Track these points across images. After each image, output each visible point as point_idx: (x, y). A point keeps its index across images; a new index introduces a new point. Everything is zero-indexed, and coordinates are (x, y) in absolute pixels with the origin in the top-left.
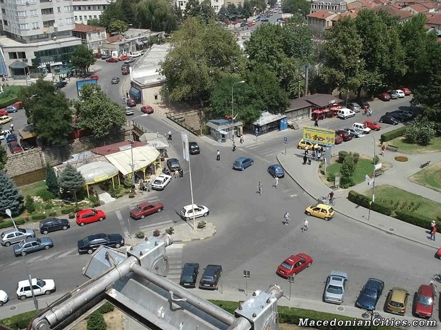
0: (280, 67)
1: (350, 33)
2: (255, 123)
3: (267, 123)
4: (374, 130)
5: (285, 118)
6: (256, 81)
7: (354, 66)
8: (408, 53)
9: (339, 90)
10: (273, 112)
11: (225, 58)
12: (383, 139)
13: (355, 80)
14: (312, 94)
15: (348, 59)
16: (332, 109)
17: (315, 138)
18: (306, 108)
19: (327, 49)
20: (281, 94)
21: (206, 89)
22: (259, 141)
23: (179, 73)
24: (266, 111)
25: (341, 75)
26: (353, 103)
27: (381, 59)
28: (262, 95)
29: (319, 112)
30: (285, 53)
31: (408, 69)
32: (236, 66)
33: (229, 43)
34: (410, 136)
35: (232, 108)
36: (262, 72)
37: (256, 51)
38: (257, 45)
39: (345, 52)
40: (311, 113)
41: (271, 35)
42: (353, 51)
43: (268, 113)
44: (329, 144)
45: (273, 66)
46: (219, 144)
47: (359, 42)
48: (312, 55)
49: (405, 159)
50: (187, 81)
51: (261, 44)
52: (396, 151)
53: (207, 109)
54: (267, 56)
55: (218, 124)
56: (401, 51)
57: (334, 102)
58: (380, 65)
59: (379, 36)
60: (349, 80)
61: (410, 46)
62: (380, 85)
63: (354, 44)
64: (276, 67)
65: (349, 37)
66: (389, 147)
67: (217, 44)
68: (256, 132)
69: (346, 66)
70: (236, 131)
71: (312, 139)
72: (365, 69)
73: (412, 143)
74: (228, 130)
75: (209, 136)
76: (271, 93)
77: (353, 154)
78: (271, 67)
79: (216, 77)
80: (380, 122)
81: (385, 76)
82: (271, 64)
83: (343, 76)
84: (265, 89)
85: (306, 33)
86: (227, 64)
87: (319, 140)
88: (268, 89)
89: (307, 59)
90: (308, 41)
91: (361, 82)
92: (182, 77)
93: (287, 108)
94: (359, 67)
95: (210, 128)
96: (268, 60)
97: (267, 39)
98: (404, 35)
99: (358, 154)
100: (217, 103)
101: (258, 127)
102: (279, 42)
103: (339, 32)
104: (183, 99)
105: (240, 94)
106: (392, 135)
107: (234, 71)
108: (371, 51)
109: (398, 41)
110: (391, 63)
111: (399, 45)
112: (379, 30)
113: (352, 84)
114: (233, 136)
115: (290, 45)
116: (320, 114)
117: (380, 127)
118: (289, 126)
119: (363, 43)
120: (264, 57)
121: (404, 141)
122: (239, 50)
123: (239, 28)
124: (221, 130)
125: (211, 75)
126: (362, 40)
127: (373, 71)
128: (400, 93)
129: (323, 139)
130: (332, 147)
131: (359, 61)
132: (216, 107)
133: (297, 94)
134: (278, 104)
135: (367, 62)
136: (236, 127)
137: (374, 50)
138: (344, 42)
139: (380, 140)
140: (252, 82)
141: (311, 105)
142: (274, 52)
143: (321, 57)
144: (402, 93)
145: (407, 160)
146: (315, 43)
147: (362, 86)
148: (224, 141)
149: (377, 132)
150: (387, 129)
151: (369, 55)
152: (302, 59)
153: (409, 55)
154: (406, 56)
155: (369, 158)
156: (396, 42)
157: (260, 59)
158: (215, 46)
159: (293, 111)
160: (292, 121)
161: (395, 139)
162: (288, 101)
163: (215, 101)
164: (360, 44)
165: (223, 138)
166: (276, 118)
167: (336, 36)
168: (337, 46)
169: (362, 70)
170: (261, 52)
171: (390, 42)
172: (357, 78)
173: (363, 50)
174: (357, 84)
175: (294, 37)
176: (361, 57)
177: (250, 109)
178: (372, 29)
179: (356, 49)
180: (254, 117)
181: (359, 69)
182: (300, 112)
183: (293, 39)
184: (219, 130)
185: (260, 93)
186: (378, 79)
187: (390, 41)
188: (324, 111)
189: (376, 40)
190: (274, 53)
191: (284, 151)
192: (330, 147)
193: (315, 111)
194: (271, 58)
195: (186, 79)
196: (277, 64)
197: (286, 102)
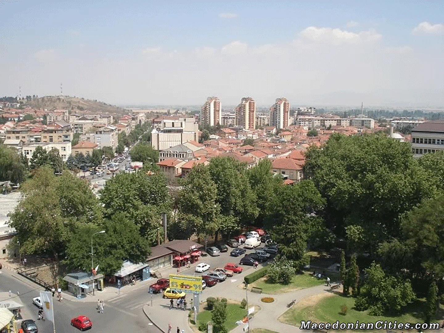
0: (138, 214)
1: (205, 179)
2: (117, 275)
3: (128, 274)
4: (236, 273)
5: (147, 267)
6: (115, 231)
7: (211, 211)
8: (259, 196)
9: (198, 235)
10: (135, 262)
11: (80, 207)
12: (247, 281)
13: (212, 225)
14: (170, 240)
15: (205, 204)
16: (193, 254)
17: (182, 285)
18: (167, 255)
19: (184, 196)
20: (141, 242)
21: (61, 241)
22: (121, 293)
23: (30, 224)
24: (127, 261)
25: (199, 221)
26: (212, 248)
27: (235, 203)
28: (122, 244)
29: (181, 259)
30: (142, 201)
31: (259, 211)
32: (92, 215)
33: (85, 193)
34: (272, 276)
35: (91, 260)
36: (121, 220)
37: (112, 199)
38: (113, 193)
39: (201, 198)
40: (172, 260)
41: (127, 183)
42: (209, 197)
43: (129, 263)
44: (196, 291)
45: (130, 213)
46: (79, 299)
47: (213, 187)
48: (168, 201)
49: (271, 300)
50: (40, 233)
51: (117, 193)
52: (261, 292)
53: (63, 262)
54: (124, 204)
55: (77, 278)
56: (252, 195)
57: (195, 247)
58: (234, 210)
59: (231, 181)
60: (207, 225)
61: (259, 189)
62: (235, 228)
63: (209, 190)
64: (133, 214)
65: (204, 184)
66: (253, 289)
67: (72, 193)
68: (118, 284)
69: (203, 211)
70: (96, 284)
71: (179, 287)
72: (220, 213)
73: (274, 283)
74: (88, 283)
75: (66, 291)
76: (132, 242)
77: (221, 299)
78: (128, 215)
79: (72, 227)
80: (240, 264)
81: (239, 219)
82: (128, 212)
83: (201, 222)
84: (125, 238)
85: (161, 180)
86: (83, 213)
87: (186, 288)
88: (128, 237)
89: (164, 205)
90: (163, 189)
91: (218, 226)
92: (35, 229)
93: (148, 257)
94: (215, 212)
95: (68, 282)
96: (125, 208)
97: (123, 188)
98: (253, 179)
99: (226, 299)
100: (75, 255)
101: (120, 278)
102: (135, 190)
103: (194, 178)
104: (36, 252)
105: (100, 245)
106: (254, 277)
107: (90, 220)
108: (225, 196)
109: (249, 185)
110: (244, 206)
111: (250, 189)
112: (231, 176)
113: (210, 229)
114: (94, 290)
115: (145, 193)
116: (182, 261)
117: (242, 270)
118: (151, 275)
119: (217, 188)
120: (120, 206)
121: (266, 282)
122: (95, 199)
123: (89, 176)
124: (79, 284)
125: (66, 225)
126: (215, 186)
127: (228, 215)
128: (254, 234)
129: (190, 287)
130: (200, 295)
131: (215, 206)
132: (74, 260)
133: (157, 242)
134: (139, 253)
135: (222, 206)
136: (96, 280)
137: (228, 195)
138: (200, 188)
139: (244, 283)
140: (111, 232)
141: (172, 252)
142: (131, 200)
143: (176, 203)
144: (256, 234)
145: (273, 301)
146: (170, 190)
147: (219, 229)
148: (83, 296)
149: (239, 274)
150: (249, 271)
151: (223, 200)
152: (159, 206)
153: (260, 198)
154: (257, 199)
155: (236, 303)
156: (247, 186)
157: (116, 207)
158: (70, 196)
159: (154, 259)
160: (155, 269)
161: (257, 281)
162: (149, 249)
163: (73, 254)
164: (215, 189)
165: (83, 293)
166: (138, 268)
167: (191, 183)
168: (193, 192)
169: (219, 215)
170: (118, 200)
171: (242, 187)
172: (214, 222)
173: (217, 195)
174: (214, 228)
175: (149, 184)
176: (216, 201)
177: (110, 260)
178: (225, 176)
179: (212, 194)
180: (115, 268)
181: (215, 213)
182: (162, 260)
183: (149, 186)
184: (78, 284)
185: (120, 242)
186: (234, 222)
187: (241, 185)
188: (185, 257)
189: (229, 185)
190: (131, 202)
191: (149, 302)
192: (198, 294)
193: (176, 258)
194: (128, 206)
195: (39, 231)
196: (134, 211)
197: (147, 250)
